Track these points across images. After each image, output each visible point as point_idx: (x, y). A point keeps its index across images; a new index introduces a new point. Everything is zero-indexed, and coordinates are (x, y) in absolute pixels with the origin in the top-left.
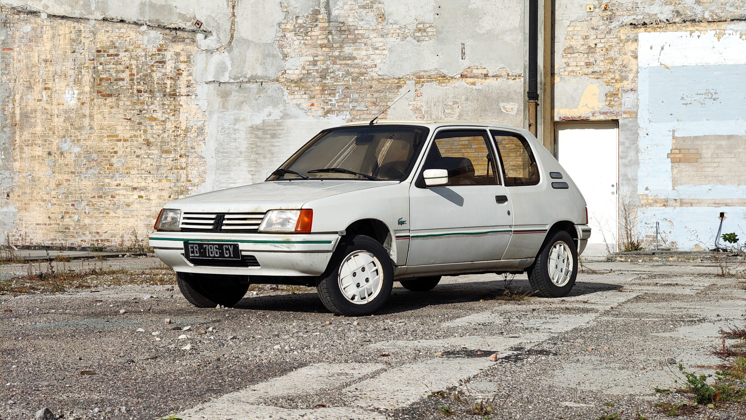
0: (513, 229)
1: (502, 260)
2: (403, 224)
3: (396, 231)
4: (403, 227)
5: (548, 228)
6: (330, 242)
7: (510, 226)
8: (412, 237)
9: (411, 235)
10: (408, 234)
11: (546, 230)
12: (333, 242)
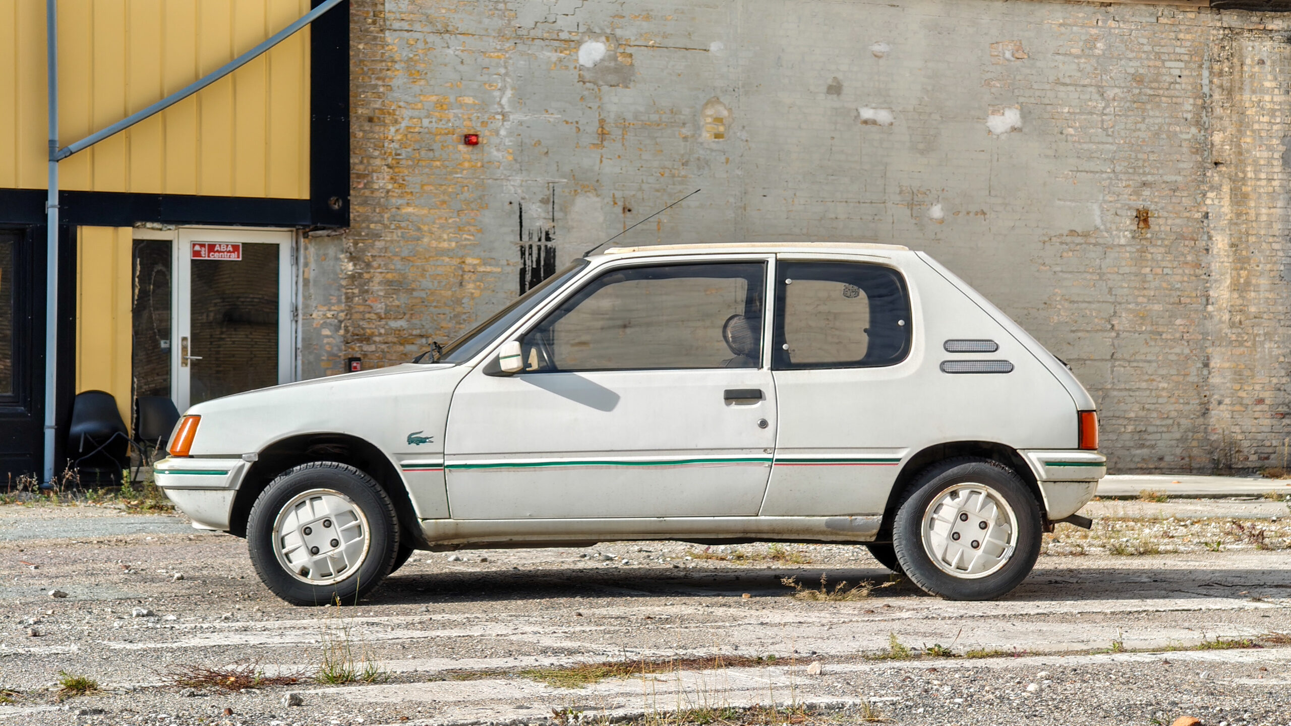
0: (777, 456)
1: (763, 518)
2: (425, 442)
3: (400, 455)
4: (423, 448)
5: (905, 455)
6: (225, 472)
7: (765, 450)
8: (448, 466)
9: (447, 463)
10: (440, 461)
11: (899, 460)
12: (230, 472)
